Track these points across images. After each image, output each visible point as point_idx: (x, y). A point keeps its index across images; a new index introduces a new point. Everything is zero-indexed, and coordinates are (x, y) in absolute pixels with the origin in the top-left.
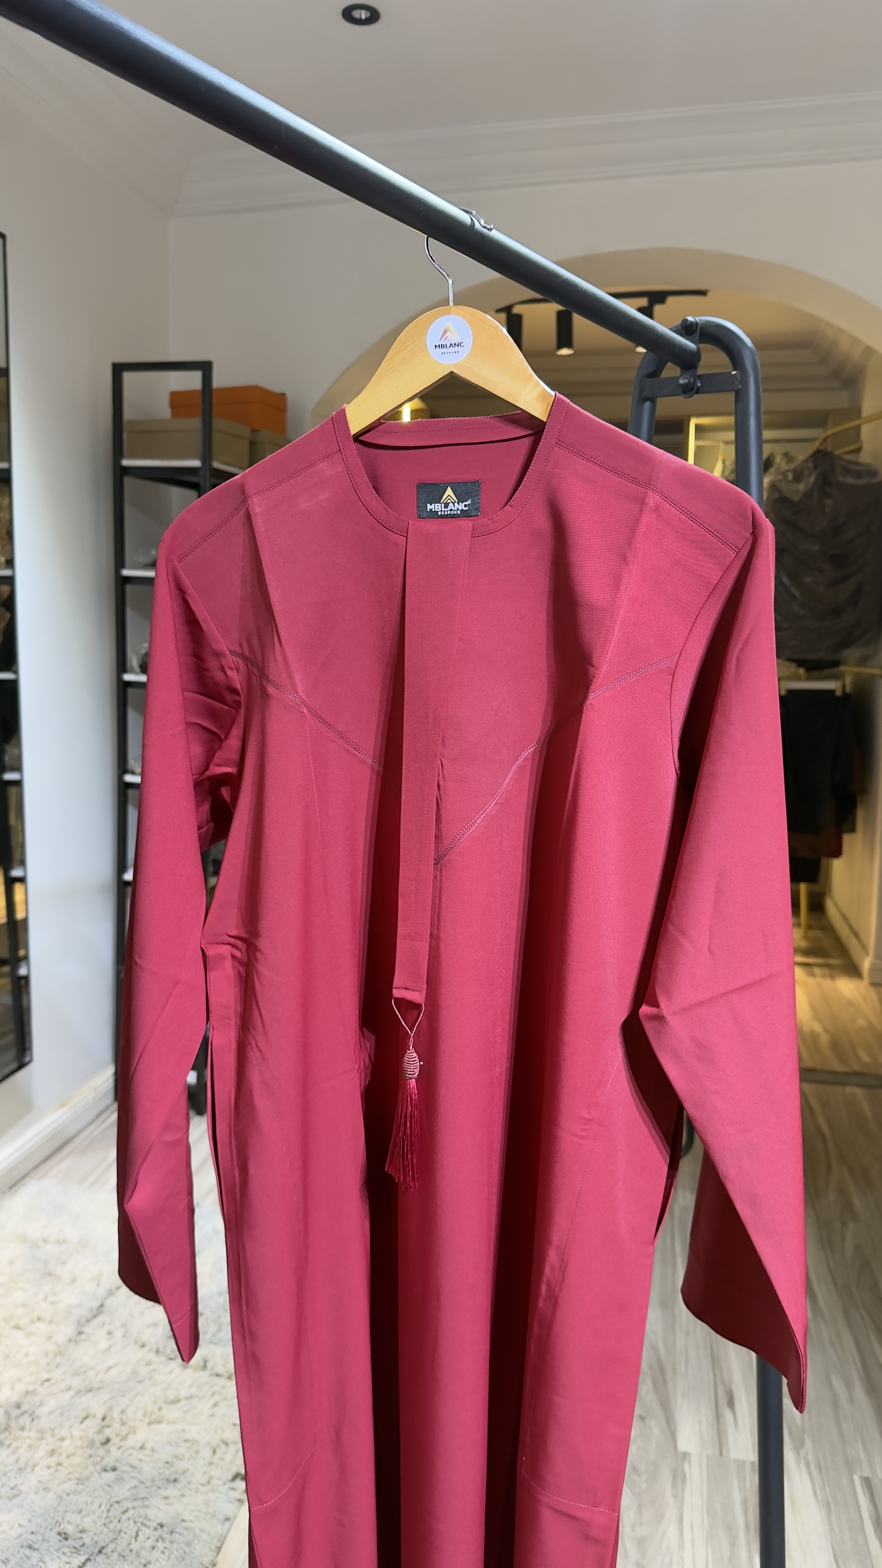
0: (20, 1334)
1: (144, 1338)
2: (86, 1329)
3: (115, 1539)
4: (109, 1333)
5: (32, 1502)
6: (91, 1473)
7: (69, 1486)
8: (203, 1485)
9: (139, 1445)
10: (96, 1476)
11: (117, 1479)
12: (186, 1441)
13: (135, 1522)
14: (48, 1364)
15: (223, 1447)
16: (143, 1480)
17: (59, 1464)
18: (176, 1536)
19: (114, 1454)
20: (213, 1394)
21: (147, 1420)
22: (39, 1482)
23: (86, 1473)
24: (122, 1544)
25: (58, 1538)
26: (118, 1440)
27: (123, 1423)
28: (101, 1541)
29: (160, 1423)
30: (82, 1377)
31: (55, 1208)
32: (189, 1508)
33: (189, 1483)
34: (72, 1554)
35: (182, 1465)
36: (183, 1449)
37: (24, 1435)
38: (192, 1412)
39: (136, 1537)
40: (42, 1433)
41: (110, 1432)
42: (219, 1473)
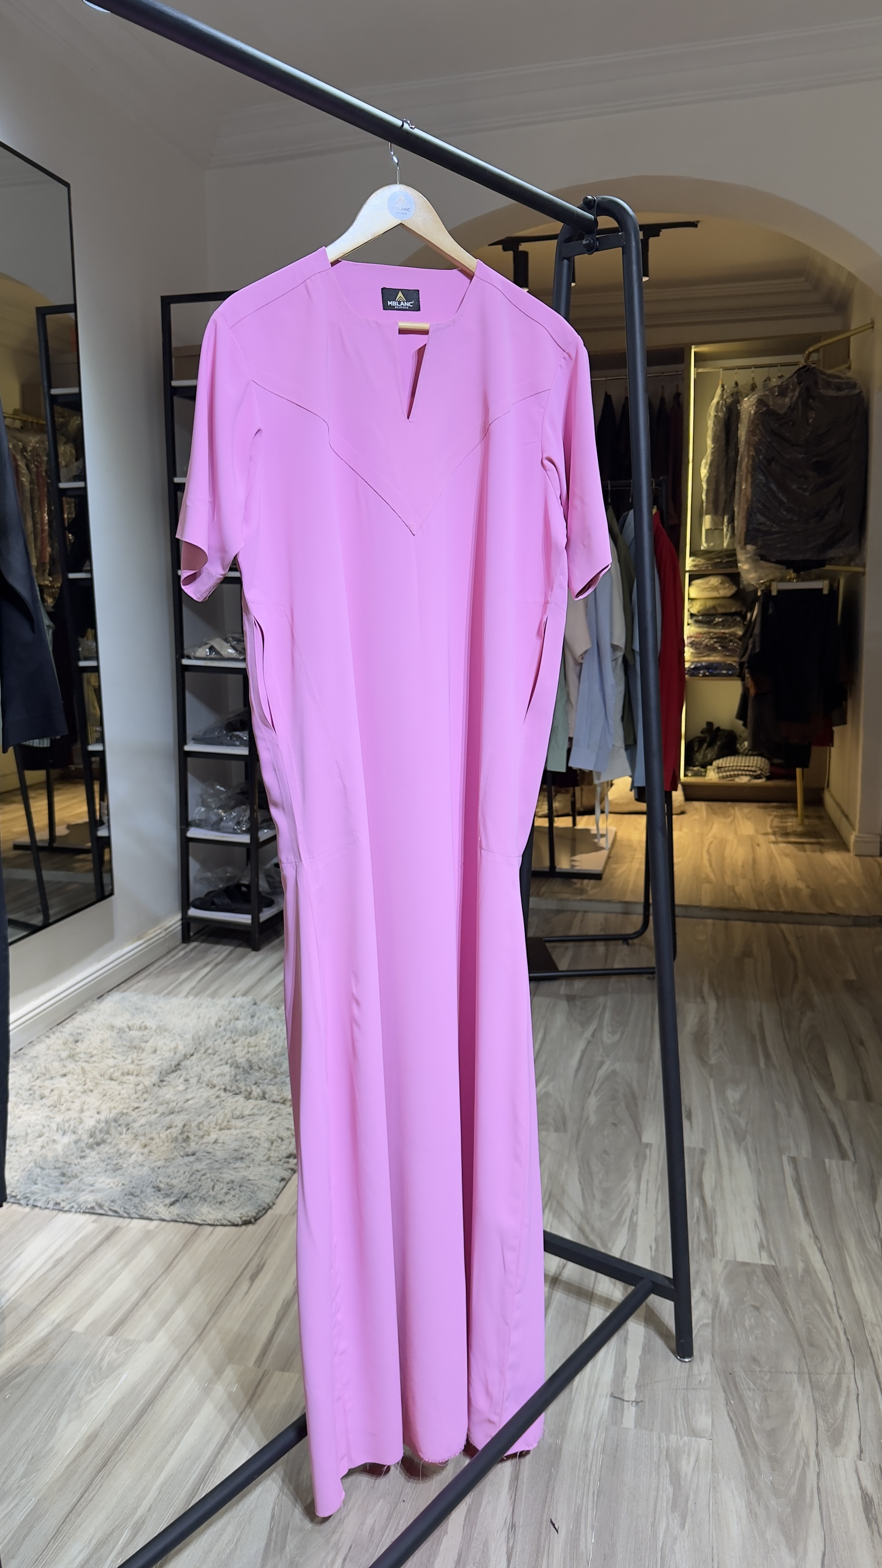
0: (113, 1083)
1: (215, 1082)
2: (166, 1079)
3: (198, 1189)
4: (186, 1080)
5: (131, 1172)
6: (176, 1156)
7: (159, 1164)
8: (263, 1161)
9: (213, 1141)
10: (180, 1158)
11: (197, 1159)
12: (250, 1138)
13: (212, 1180)
14: (137, 1098)
15: (279, 1141)
16: (217, 1159)
17: (150, 1152)
18: (243, 1188)
19: (193, 1146)
20: (271, 1112)
21: (218, 1127)
22: (136, 1161)
23: (172, 1156)
24: (203, 1192)
25: (153, 1190)
26: (196, 1138)
27: (199, 1129)
28: (186, 1191)
29: (229, 1129)
30: (166, 1106)
31: (136, 1009)
32: (253, 1174)
33: (253, 1160)
34: (164, 1198)
35: (247, 1151)
36: (248, 1142)
37: (123, 1136)
38: (254, 1123)
39: (213, 1188)
40: (136, 1136)
41: (189, 1134)
42: (276, 1155)
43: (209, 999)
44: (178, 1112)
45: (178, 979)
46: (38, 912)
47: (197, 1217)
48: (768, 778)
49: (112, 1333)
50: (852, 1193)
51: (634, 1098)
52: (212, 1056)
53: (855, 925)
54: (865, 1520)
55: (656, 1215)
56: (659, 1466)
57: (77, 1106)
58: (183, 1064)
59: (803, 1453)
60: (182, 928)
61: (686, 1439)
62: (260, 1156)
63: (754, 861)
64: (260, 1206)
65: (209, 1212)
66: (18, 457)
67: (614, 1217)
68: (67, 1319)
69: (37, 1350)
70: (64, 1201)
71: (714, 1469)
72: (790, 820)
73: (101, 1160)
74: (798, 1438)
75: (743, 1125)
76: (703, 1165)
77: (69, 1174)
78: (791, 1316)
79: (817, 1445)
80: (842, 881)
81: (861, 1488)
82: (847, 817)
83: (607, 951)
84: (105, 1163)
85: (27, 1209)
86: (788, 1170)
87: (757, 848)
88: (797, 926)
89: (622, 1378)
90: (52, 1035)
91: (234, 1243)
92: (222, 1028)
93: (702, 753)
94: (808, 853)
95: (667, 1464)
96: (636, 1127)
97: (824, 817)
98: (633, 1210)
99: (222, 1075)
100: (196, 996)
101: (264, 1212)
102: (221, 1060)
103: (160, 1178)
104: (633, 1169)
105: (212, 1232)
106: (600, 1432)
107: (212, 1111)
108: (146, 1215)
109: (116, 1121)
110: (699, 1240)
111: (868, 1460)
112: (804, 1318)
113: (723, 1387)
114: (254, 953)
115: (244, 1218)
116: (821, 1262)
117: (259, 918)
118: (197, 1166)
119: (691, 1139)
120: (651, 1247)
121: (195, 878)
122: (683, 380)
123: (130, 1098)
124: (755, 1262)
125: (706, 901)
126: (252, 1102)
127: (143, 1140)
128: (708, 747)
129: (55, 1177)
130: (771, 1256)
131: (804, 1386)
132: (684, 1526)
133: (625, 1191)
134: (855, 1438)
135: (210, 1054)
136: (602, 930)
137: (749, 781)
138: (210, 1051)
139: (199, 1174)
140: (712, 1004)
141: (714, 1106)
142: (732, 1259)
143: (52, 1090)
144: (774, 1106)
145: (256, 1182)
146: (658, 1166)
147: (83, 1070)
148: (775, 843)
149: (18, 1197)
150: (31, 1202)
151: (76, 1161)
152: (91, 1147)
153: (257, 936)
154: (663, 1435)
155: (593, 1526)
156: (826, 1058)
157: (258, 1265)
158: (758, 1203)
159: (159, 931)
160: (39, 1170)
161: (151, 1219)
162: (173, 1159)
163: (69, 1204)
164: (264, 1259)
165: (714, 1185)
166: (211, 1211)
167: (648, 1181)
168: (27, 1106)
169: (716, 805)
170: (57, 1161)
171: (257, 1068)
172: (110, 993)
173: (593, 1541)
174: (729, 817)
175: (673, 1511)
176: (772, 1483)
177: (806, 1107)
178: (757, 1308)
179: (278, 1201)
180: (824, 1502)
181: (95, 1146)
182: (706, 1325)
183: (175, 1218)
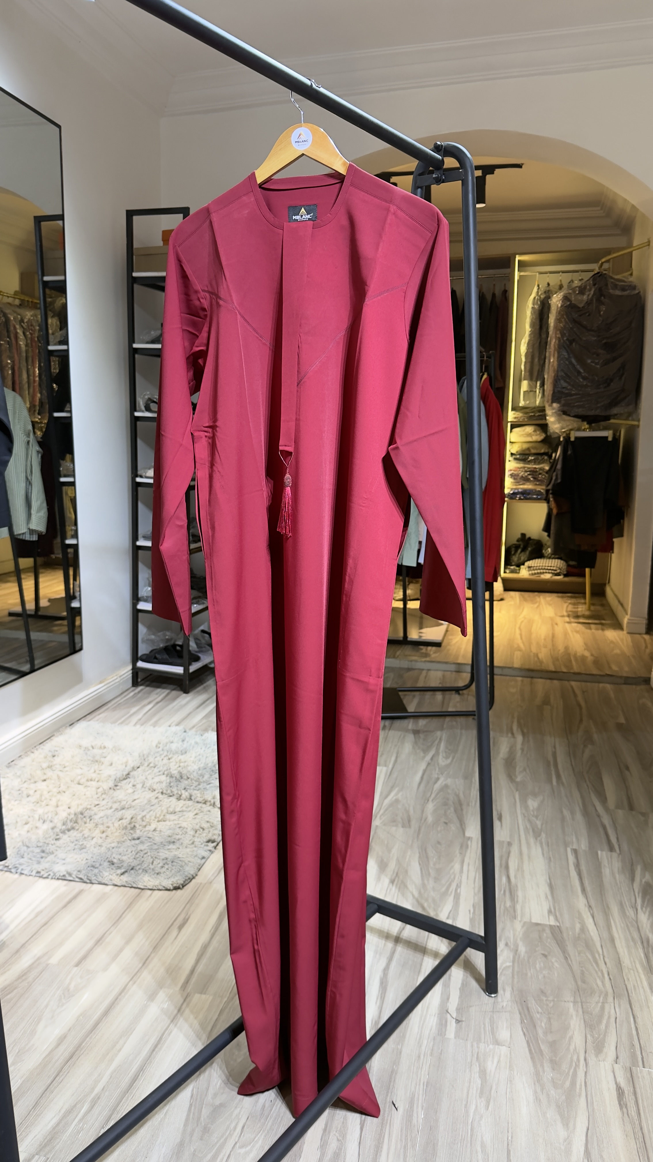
0: (80, 786)
1: (155, 787)
2: (119, 784)
3: (141, 864)
4: (134, 786)
5: (93, 851)
6: (126, 839)
7: (113, 845)
8: (189, 845)
9: (153, 829)
10: (129, 841)
11: (141, 842)
12: (180, 827)
13: (152, 857)
14: (98, 798)
15: (201, 830)
16: (155, 842)
17: (107, 836)
18: (175, 864)
19: (138, 833)
20: (195, 809)
21: (157, 820)
22: (96, 843)
23: (123, 840)
24: (145, 866)
25: (108, 863)
26: (140, 827)
27: (143, 821)
28: (133, 865)
29: (164, 821)
30: (118, 804)
31: (98, 734)
32: (182, 853)
33: (182, 844)
34: (117, 869)
35: (177, 837)
36: (178, 831)
37: (86, 825)
38: (183, 817)
39: (152, 863)
40: (97, 825)
41: (136, 824)
42: (199, 840)
43: (152, 727)
44: (128, 808)
45: (128, 713)
46: (27, 662)
47: (141, 884)
48: (565, 575)
49: (77, 965)
50: (617, 876)
51: (461, 804)
52: (153, 769)
53: (625, 684)
54: (618, 1106)
55: (474, 888)
56: (471, 1065)
57: (54, 802)
58: (131, 774)
59: (575, 1058)
60: (133, 676)
61: (491, 1046)
62: (187, 841)
63: (553, 636)
64: (187, 876)
65: (149, 880)
66: (18, 326)
67: (444, 889)
68: (45, 954)
69: (23, 976)
70: (43, 870)
71: (511, 1068)
72: (580, 606)
73: (71, 842)
74: (572, 1048)
75: (539, 826)
76: (509, 853)
77: (47, 851)
78: (570, 962)
79: (586, 1052)
80: (617, 651)
81: (616, 1083)
82: (622, 605)
83: (444, 698)
84: (74, 844)
85: (17, 876)
86: (571, 858)
87: (556, 626)
88: (583, 683)
89: (447, 1003)
90: (35, 751)
91: (167, 903)
92: (160, 749)
93: (517, 556)
94: (593, 631)
95: (477, 1064)
96: (461, 825)
97: (606, 605)
98: (457, 885)
99: (161, 782)
100: (142, 725)
101: (189, 881)
102: (159, 772)
103: (114, 855)
104: (458, 855)
105: (151, 895)
106: (429, 1041)
107: (152, 808)
108: (103, 881)
109: (82, 814)
110: (505, 907)
111: (622, 1064)
112: (580, 963)
113: (519, 1011)
114: (184, 695)
115: (175, 885)
116: (593, 924)
117: (189, 670)
118: (141, 847)
119: (500, 834)
120: (470, 911)
121: (142, 639)
122: (509, 280)
123: (92, 797)
124: (545, 923)
125: (517, 664)
126: (181, 803)
127: (102, 828)
128: (521, 552)
129: (37, 853)
130: (556, 919)
131: (577, 1011)
132: (488, 1107)
133: (452, 871)
134: (613, 1048)
135: (151, 767)
136: (440, 683)
137: (551, 577)
138: (152, 765)
139: (142, 854)
140: (520, 738)
141: (519, 812)
142: (529, 921)
143: (35, 791)
144: (562, 812)
145: (183, 859)
146: (477, 854)
147: (59, 778)
148: (569, 623)
149: (10, 867)
150: (19, 871)
151: (53, 842)
152: (63, 832)
153: (187, 682)
154: (475, 1044)
155: (422, 1107)
156: (601, 779)
157: (185, 918)
158: (548, 881)
159: (115, 678)
160: (25, 848)
161: (106, 885)
162: (124, 842)
163: (47, 872)
164: (189, 914)
165: (516, 867)
166: (151, 880)
167: (469, 864)
168: (17, 802)
169: (526, 594)
170: (39, 841)
171: (185, 777)
172: (79, 722)
173: (422, 1117)
174: (536, 603)
175: (480, 1097)
176: (552, 1078)
177: (586, 813)
178: (545, 956)
179: (199, 873)
180: (589, 1093)
181: (67, 832)
182: (509, 967)
183: (124, 884)
